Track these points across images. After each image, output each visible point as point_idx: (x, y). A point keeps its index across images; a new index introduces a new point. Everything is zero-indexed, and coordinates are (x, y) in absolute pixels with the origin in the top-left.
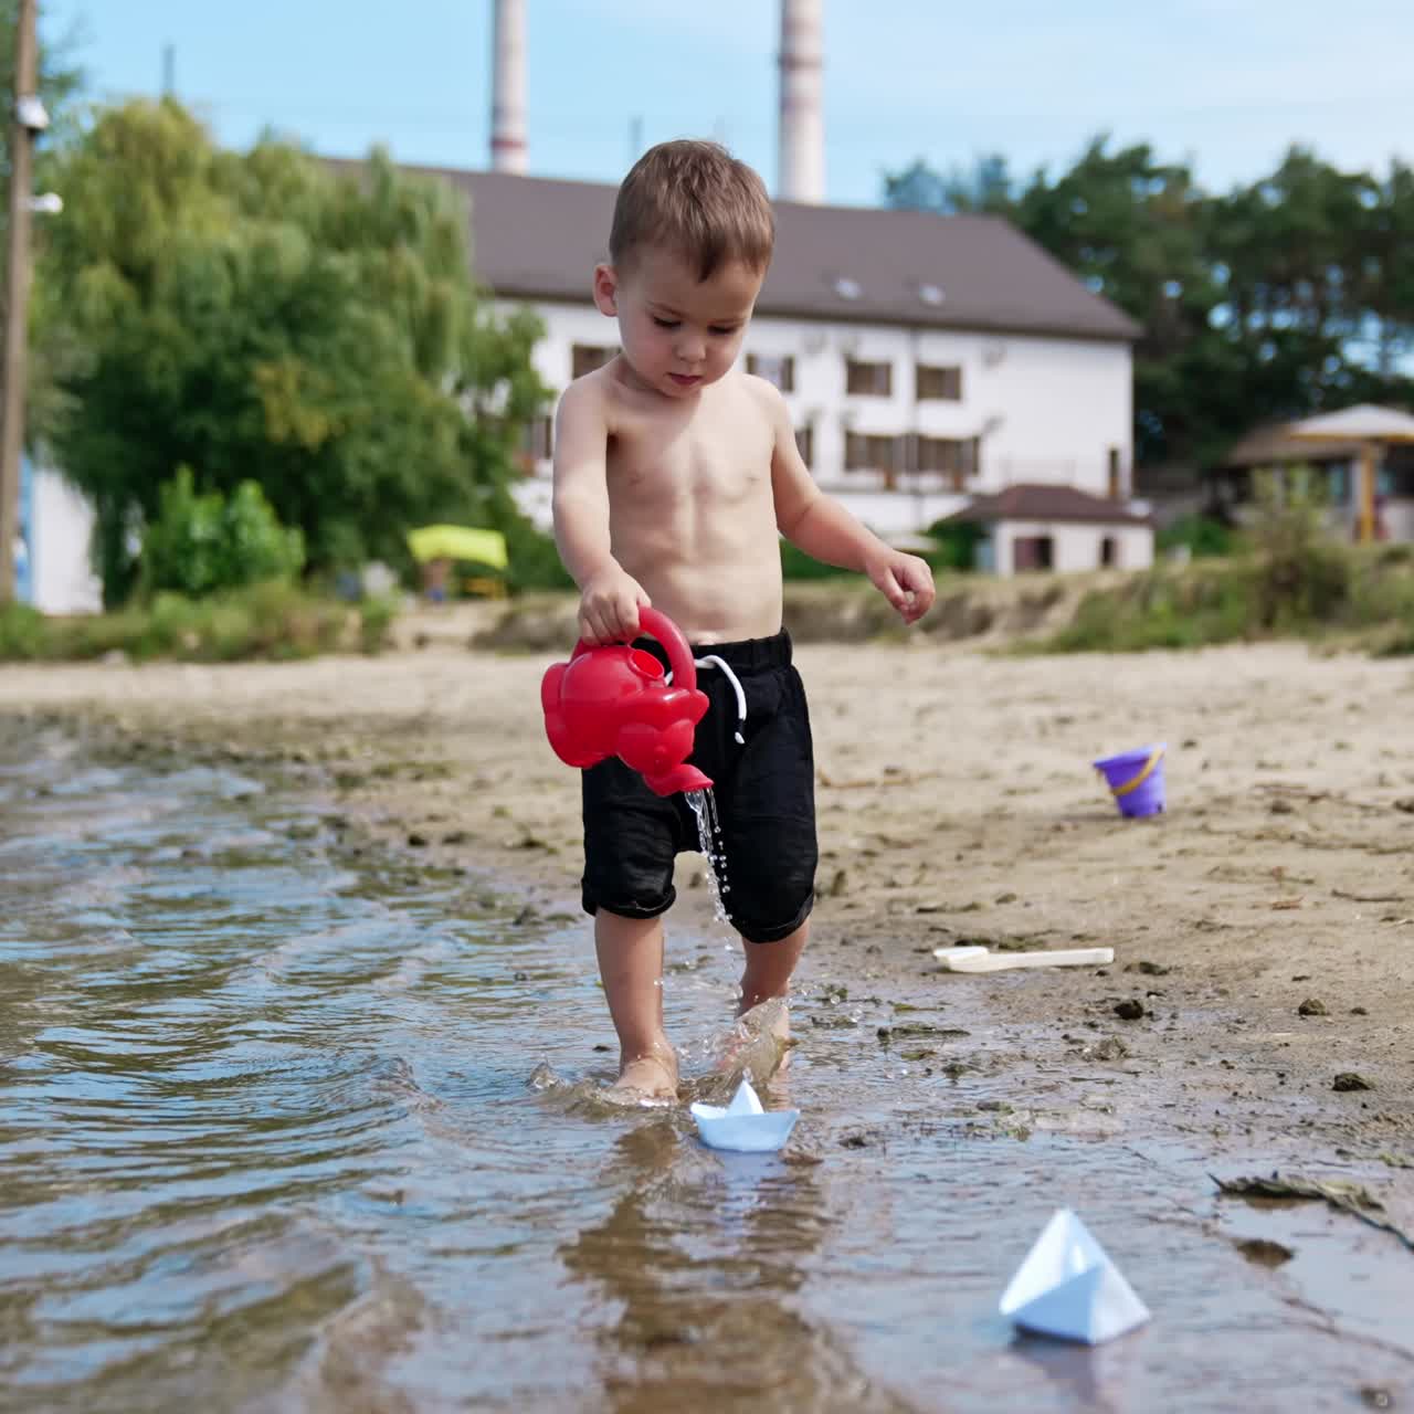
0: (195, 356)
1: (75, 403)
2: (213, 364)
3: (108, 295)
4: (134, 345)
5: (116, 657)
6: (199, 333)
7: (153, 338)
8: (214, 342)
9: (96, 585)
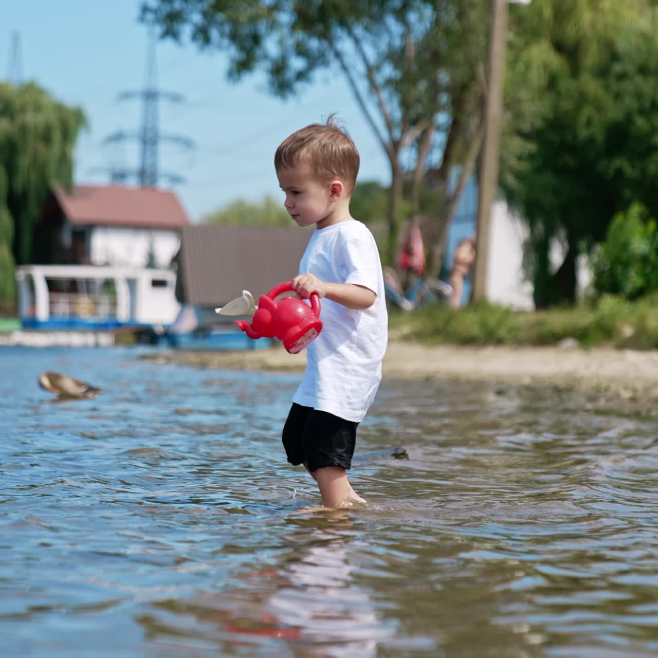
0: (615, 113)
1: (531, 147)
2: (629, 118)
3: (545, 66)
4: (567, 105)
5: (569, 343)
6: (618, 96)
7: (583, 98)
8: (630, 102)
9: (529, 288)
